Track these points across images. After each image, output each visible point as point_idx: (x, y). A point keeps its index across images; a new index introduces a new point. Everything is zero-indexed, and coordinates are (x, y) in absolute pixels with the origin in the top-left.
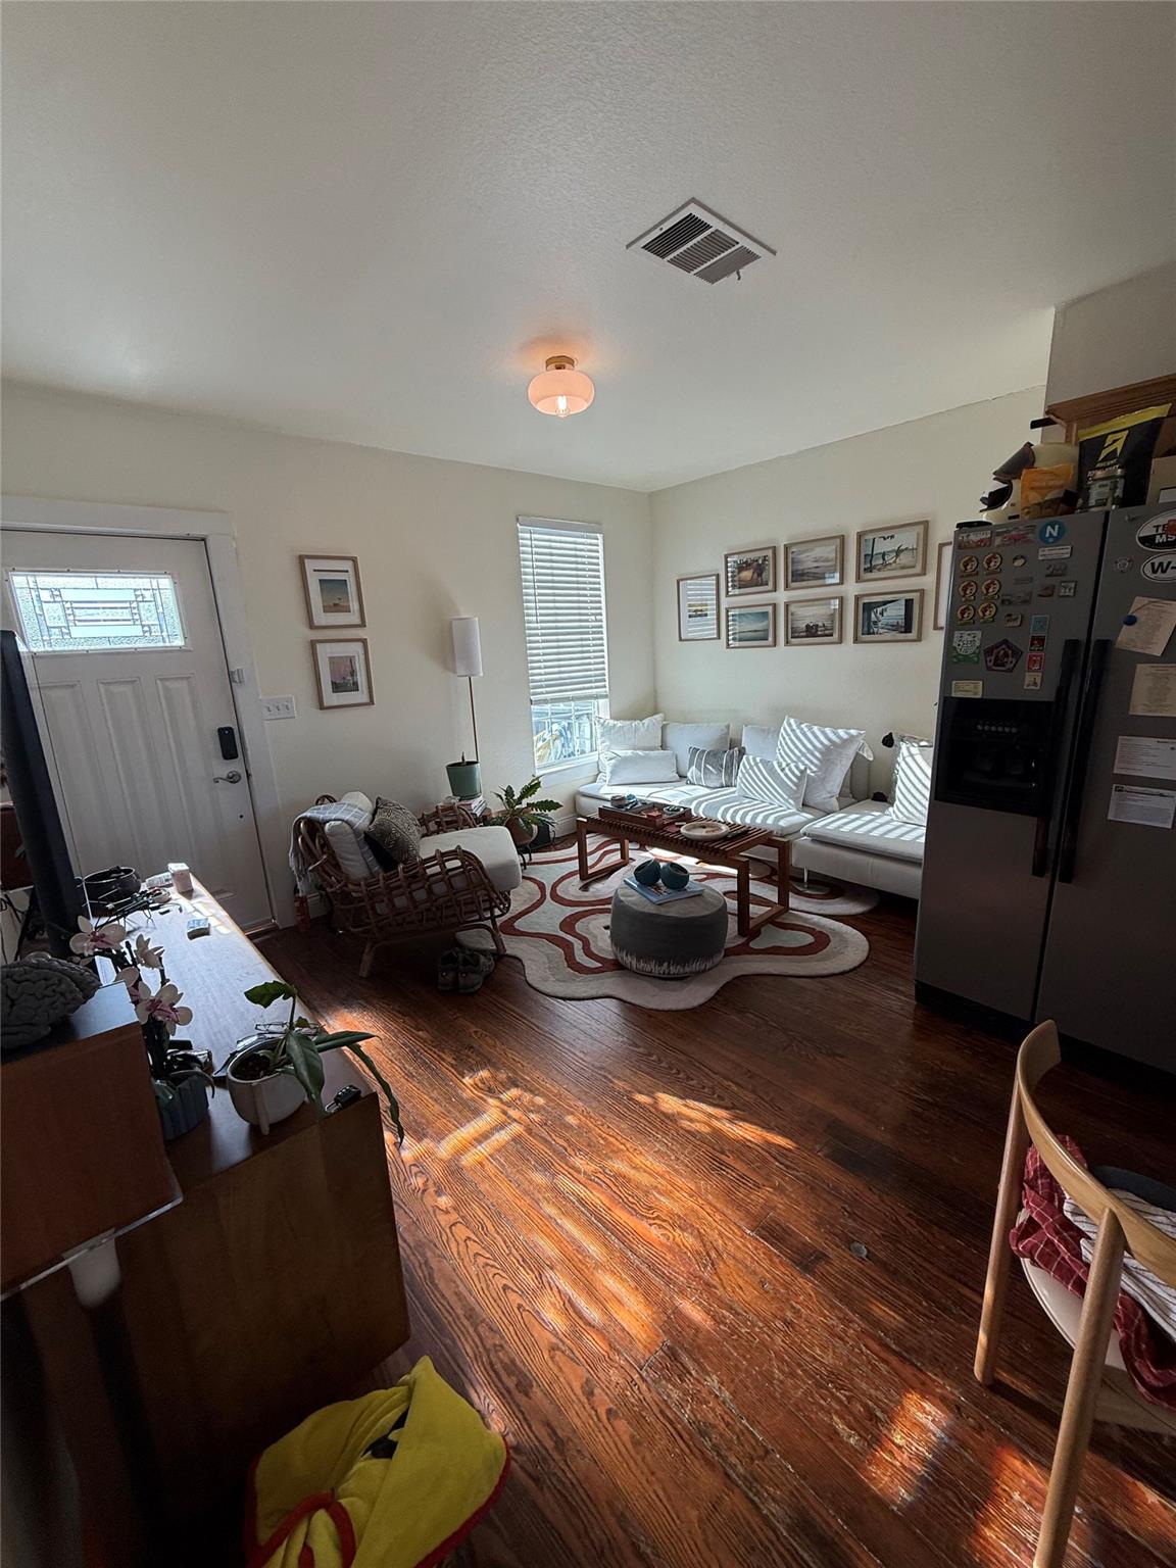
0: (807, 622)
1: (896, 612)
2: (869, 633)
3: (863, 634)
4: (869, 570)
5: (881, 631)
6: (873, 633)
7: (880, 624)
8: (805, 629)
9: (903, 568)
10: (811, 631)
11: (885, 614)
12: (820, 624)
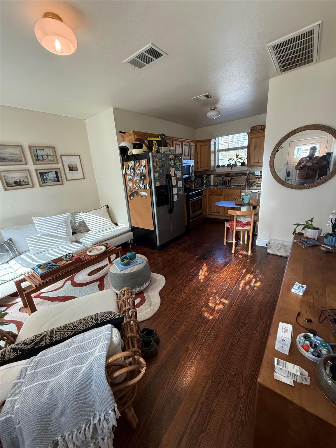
0: (15, 179)
1: (52, 175)
2: (45, 183)
3: (43, 183)
4: (38, 160)
5: (49, 182)
6: (47, 183)
7: (48, 180)
8: (14, 183)
9: (51, 161)
10: (18, 184)
11: (49, 176)
12: (21, 180)
